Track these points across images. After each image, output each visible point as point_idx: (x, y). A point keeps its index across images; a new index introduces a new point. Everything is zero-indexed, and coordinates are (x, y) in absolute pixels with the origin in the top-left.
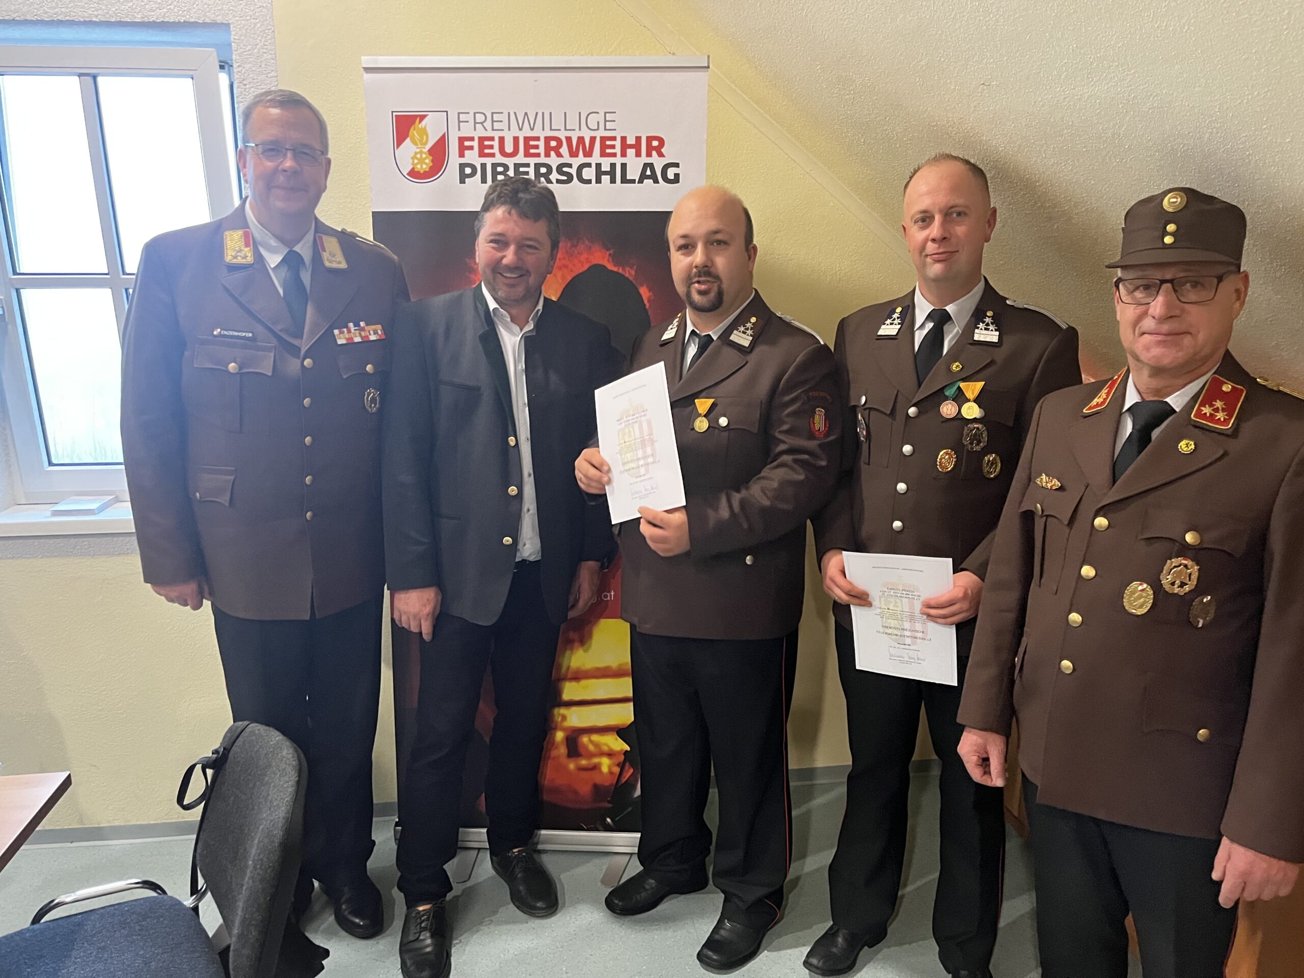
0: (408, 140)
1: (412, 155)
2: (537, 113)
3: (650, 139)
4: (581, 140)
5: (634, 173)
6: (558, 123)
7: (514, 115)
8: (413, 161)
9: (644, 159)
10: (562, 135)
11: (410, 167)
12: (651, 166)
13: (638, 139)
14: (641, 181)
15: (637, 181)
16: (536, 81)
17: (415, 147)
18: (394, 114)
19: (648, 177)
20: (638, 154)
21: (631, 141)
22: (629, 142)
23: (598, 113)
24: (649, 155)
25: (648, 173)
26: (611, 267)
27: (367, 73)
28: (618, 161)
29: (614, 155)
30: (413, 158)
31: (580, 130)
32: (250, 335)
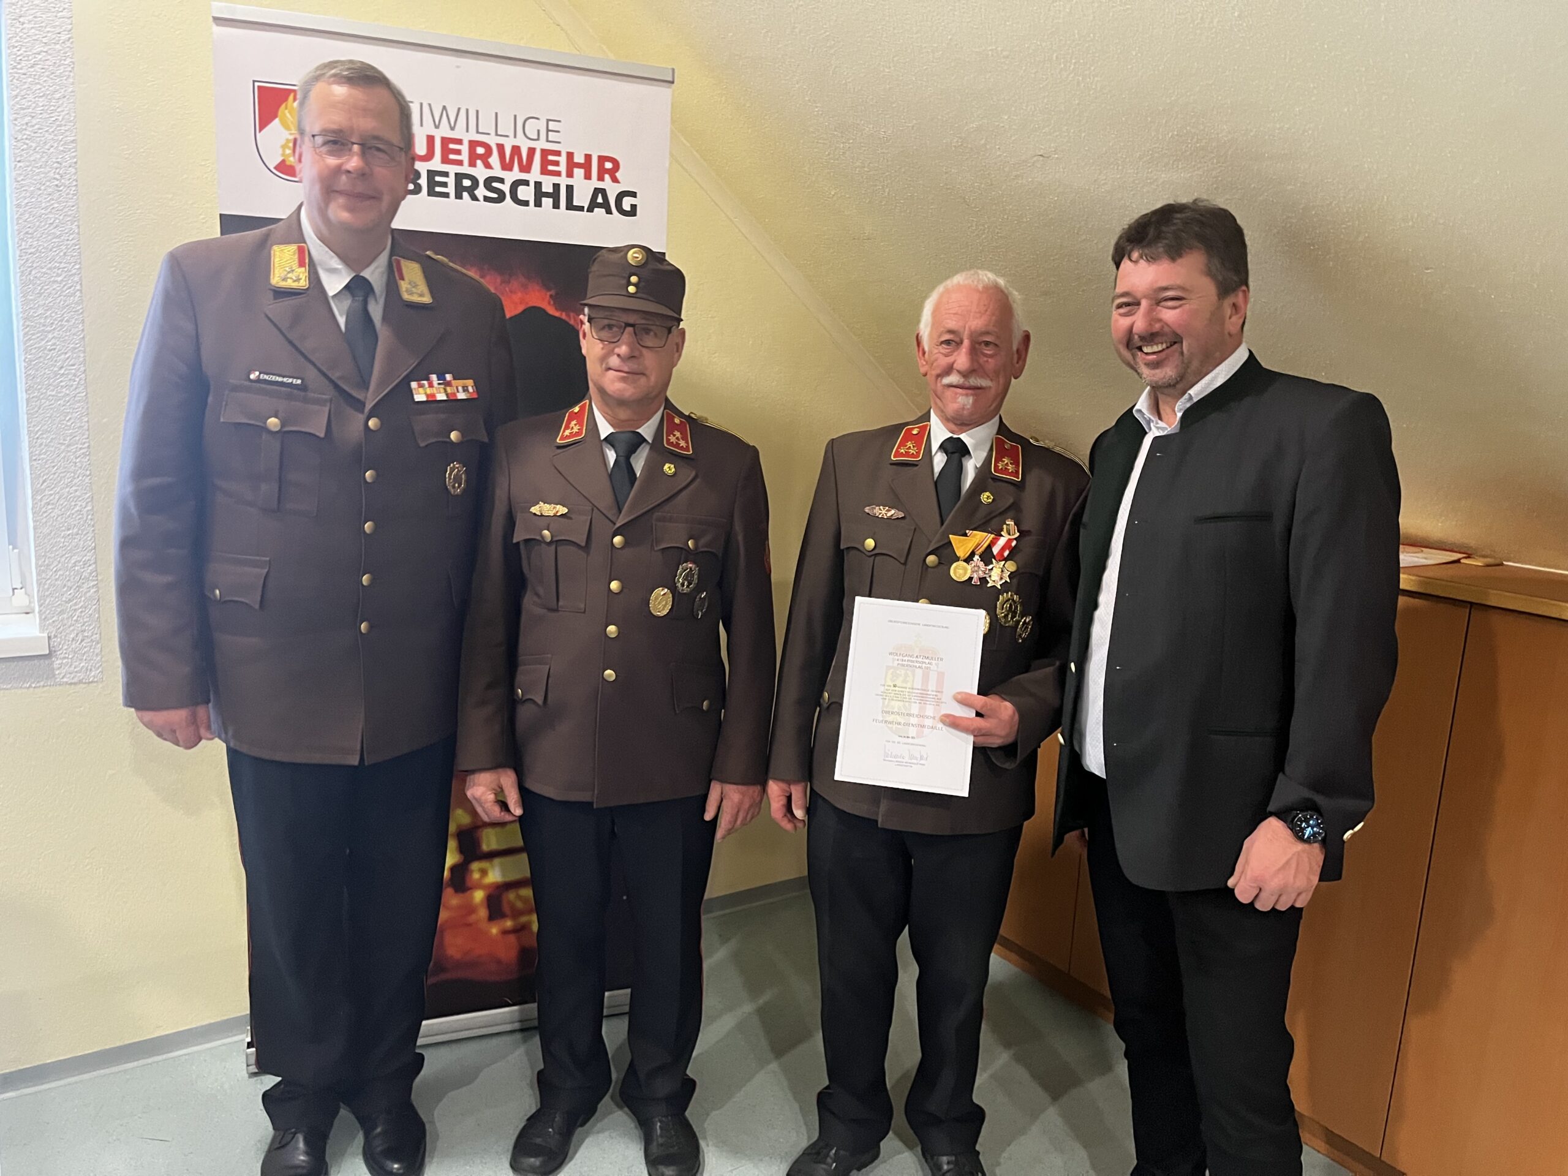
0: (277, 121)
1: (283, 142)
2: (459, 109)
3: (602, 159)
4: (516, 150)
5: (582, 198)
6: (487, 125)
7: (428, 107)
8: (284, 151)
9: (595, 183)
10: (492, 141)
11: (280, 159)
12: (603, 192)
13: (588, 157)
14: (590, 210)
15: (586, 209)
16: (458, 67)
17: (287, 132)
18: (257, 84)
19: (600, 206)
20: (588, 176)
21: (579, 159)
22: (576, 160)
23: (538, 119)
24: (601, 178)
25: (600, 200)
26: (552, 311)
27: (217, 25)
28: (563, 181)
29: (558, 174)
30: (284, 147)
31: (515, 137)
32: (299, 382)
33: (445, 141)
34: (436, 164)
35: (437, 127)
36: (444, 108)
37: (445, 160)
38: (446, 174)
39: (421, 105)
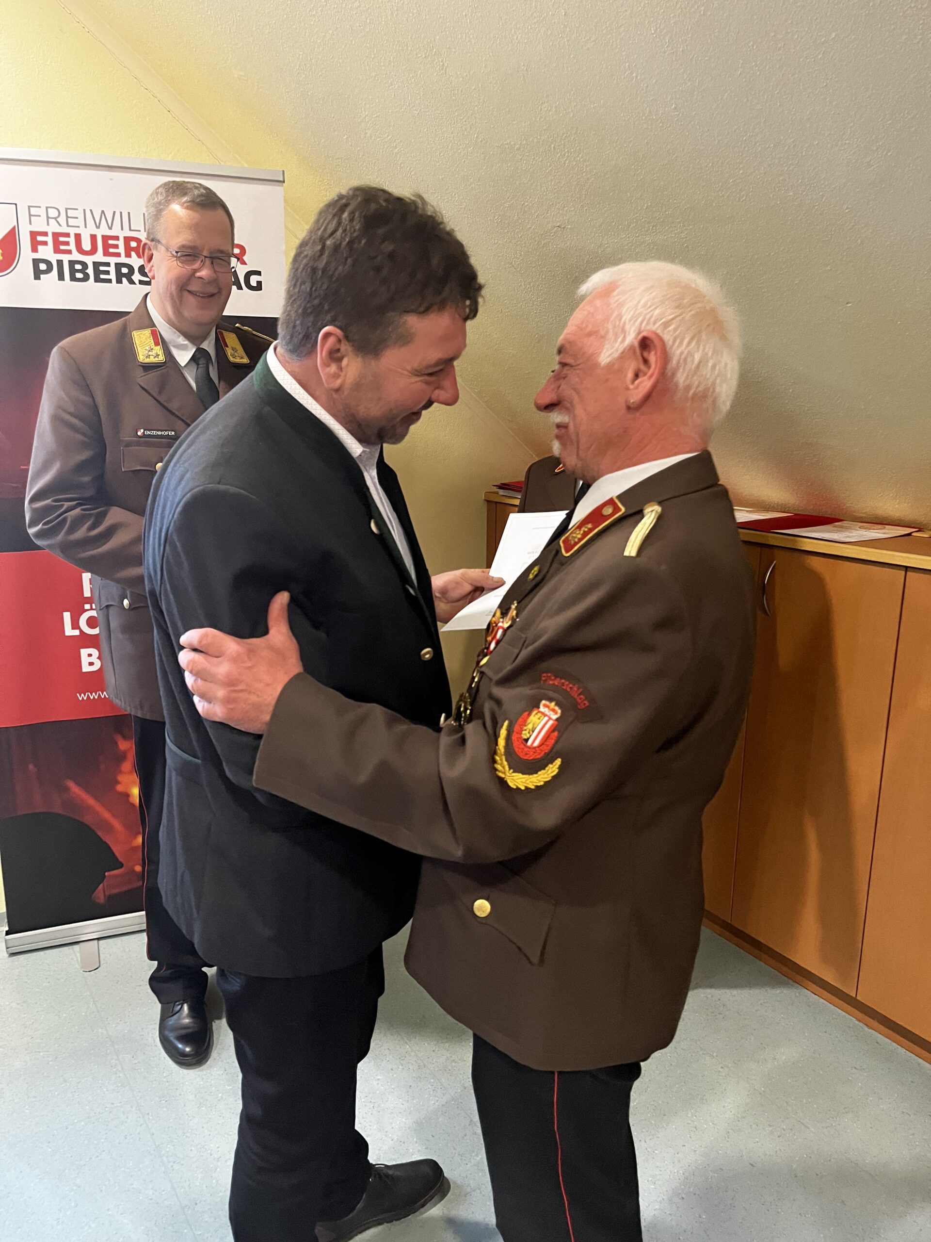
2: (114, 212)
7: (89, 212)
33: (105, 238)
34: (99, 257)
35: (98, 227)
36: (103, 212)
37: (106, 253)
38: (108, 264)
39: (84, 210)
